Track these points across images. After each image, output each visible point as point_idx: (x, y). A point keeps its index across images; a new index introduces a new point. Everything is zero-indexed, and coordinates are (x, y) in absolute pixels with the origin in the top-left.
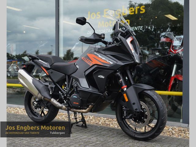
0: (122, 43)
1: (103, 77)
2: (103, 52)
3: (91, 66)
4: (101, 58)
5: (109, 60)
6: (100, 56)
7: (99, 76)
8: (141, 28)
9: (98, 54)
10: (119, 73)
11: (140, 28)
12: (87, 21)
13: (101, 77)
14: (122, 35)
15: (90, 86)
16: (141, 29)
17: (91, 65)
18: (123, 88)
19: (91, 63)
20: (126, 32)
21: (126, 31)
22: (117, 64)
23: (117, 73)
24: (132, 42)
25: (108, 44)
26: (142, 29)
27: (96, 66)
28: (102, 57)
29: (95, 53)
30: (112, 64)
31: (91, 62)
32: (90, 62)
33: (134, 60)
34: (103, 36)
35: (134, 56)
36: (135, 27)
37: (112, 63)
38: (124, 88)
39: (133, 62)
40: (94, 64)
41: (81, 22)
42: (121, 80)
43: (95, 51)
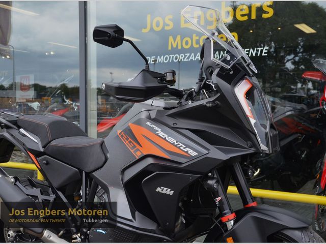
0: (223, 98)
1: (170, 192)
2: (170, 121)
3: (138, 158)
4: (165, 139)
5: (187, 146)
6: (161, 134)
7: (159, 189)
8: (264, 51)
9: (156, 128)
10: (214, 181)
11: (262, 51)
12: (125, 37)
13: (164, 192)
14: (223, 74)
15: (137, 213)
16: (263, 54)
17: (138, 155)
18: (224, 219)
19: (138, 150)
20: (234, 67)
21: (232, 63)
22: (208, 156)
23: (210, 182)
24: (249, 95)
25: (185, 97)
26: (265, 53)
27: (150, 161)
28: (166, 136)
29: (148, 123)
30: (196, 157)
31: (138, 147)
32: (135, 147)
33: (255, 145)
34: (169, 77)
35: (255, 135)
36: (251, 50)
37: (194, 154)
38: (229, 220)
39: (252, 151)
40: (145, 154)
41: (107, 38)
42: (219, 199)
43: (149, 118)
